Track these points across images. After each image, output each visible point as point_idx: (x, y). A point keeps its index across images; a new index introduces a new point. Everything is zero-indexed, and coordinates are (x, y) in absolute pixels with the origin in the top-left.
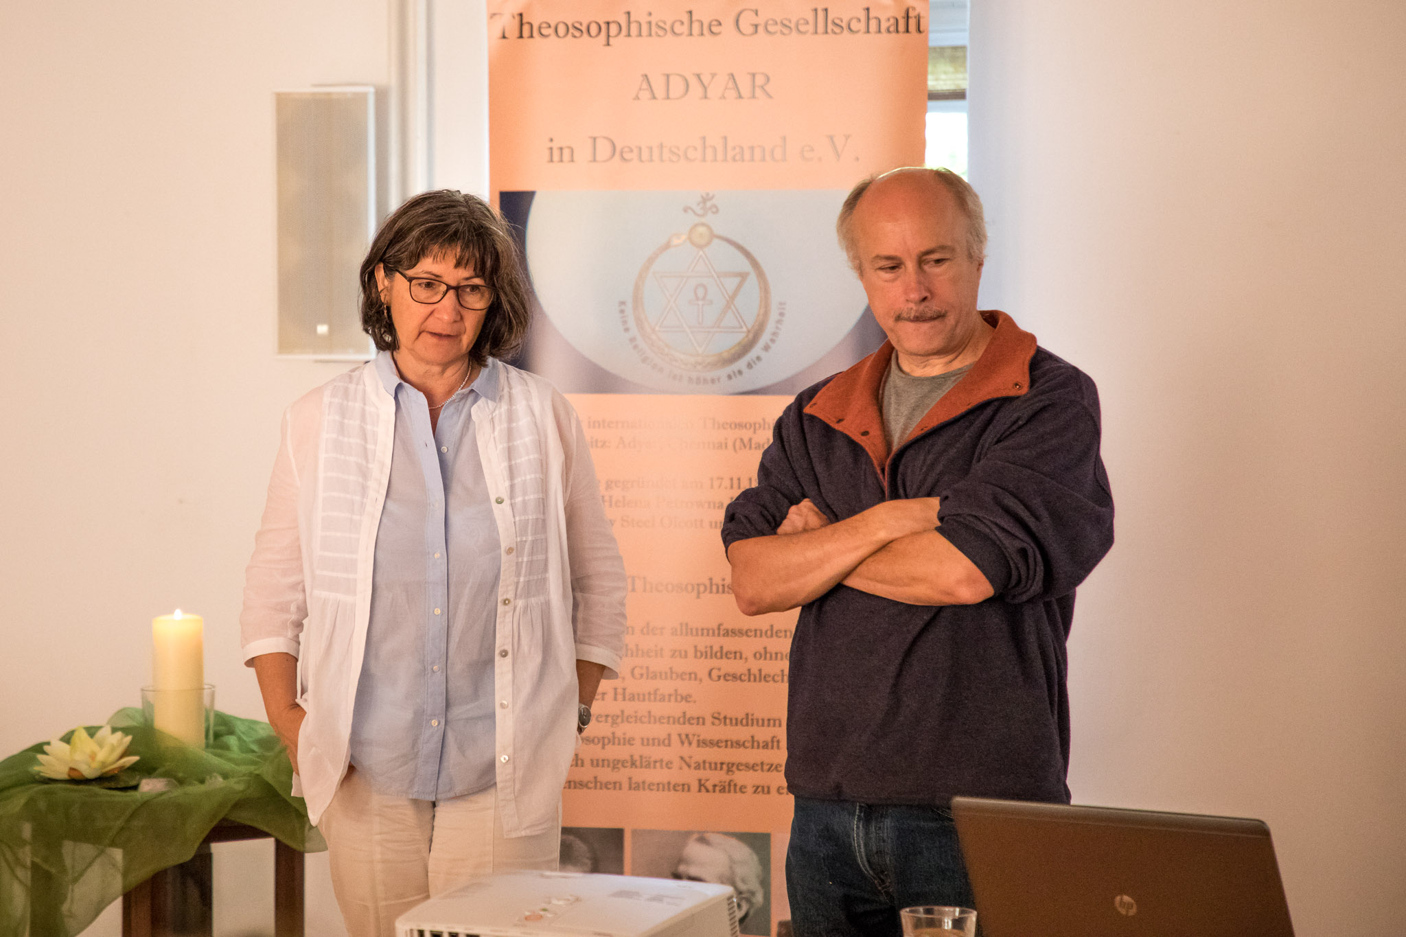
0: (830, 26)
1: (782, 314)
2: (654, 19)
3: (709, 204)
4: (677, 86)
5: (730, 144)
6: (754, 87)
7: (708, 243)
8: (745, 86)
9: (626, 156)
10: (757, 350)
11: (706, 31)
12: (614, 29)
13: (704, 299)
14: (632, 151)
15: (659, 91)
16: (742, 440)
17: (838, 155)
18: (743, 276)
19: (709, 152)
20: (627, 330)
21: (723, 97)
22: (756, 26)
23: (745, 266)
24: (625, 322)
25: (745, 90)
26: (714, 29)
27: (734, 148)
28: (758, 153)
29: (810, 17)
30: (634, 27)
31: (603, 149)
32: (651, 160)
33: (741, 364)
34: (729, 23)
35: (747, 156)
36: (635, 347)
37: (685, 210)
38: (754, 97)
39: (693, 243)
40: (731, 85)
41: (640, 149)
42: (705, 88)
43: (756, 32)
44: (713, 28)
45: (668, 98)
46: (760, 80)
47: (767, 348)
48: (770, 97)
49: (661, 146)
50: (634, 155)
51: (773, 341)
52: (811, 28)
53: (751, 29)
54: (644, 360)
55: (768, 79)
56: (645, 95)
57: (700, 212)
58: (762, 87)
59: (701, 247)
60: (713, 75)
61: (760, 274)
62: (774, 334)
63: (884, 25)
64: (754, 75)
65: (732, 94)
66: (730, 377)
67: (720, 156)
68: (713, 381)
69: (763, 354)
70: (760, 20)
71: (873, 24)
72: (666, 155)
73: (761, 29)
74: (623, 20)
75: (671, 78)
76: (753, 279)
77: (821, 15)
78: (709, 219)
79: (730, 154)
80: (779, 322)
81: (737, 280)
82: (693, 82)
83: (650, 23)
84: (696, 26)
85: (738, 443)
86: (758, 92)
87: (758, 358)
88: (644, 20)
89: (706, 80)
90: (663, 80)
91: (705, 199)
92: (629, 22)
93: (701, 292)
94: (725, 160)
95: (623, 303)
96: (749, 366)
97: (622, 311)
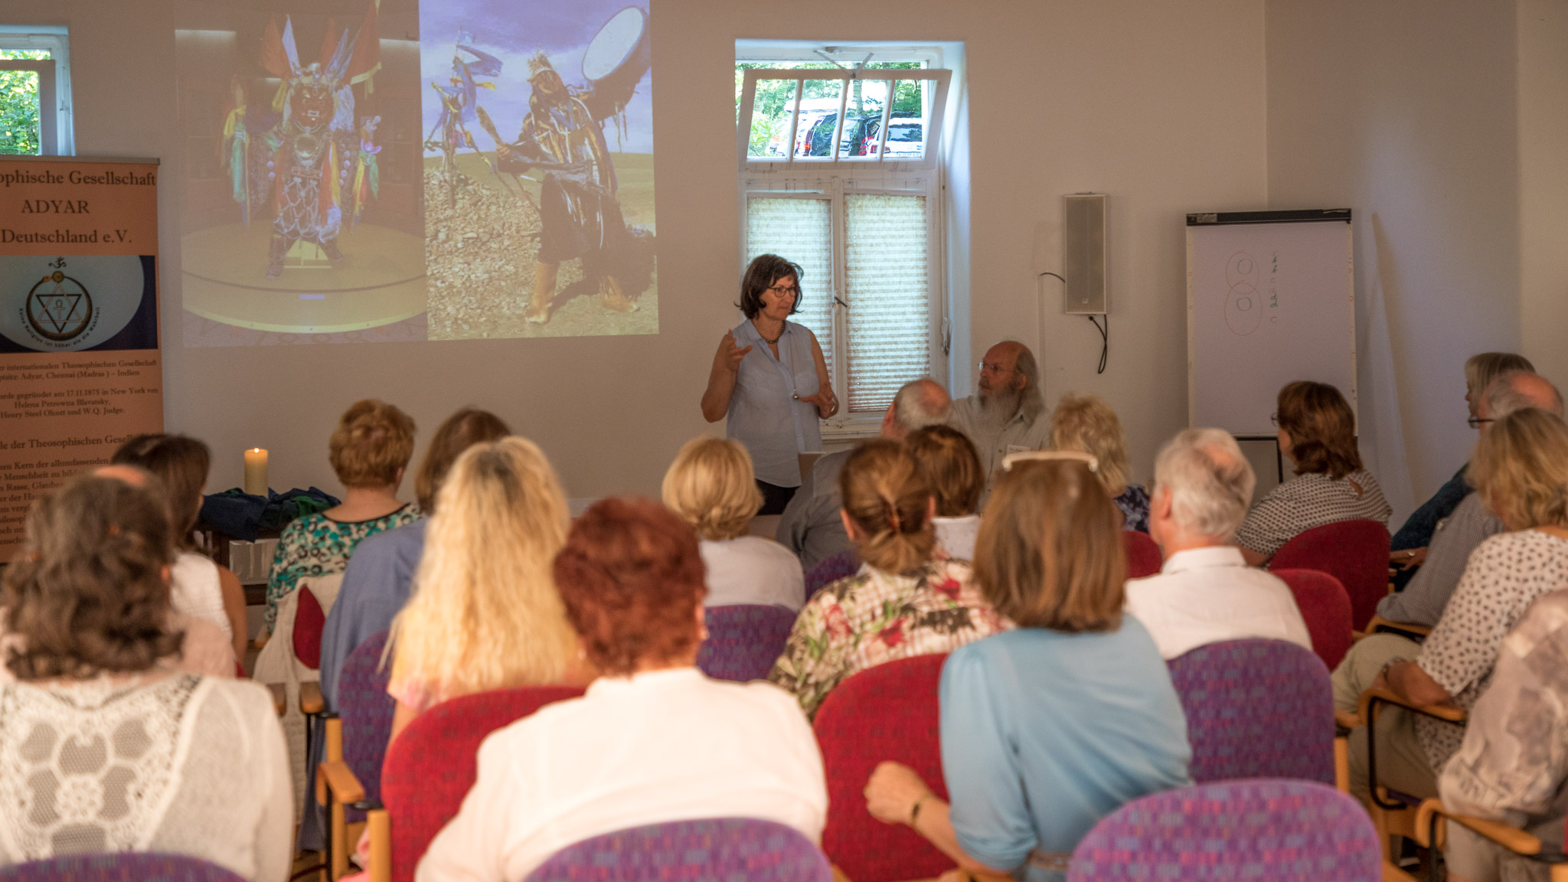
0: (115, 181)
1: (98, 313)
2: (30, 174)
3: (61, 262)
4: (43, 207)
5: (70, 235)
6: (80, 207)
7: (62, 280)
8: (76, 207)
9: (20, 239)
10: (87, 330)
11: (56, 181)
12: (10, 178)
13: (61, 307)
14: (22, 237)
15: (35, 209)
16: (81, 372)
17: (122, 239)
18: (79, 296)
19: (60, 237)
20: (24, 322)
21: (66, 212)
22: (80, 179)
23: (80, 291)
24: (23, 319)
25: (76, 208)
26: (60, 180)
27: (72, 236)
28: (83, 238)
29: (105, 176)
30: (20, 178)
31: (8, 236)
32: (32, 241)
33: (80, 337)
34: (66, 179)
35: (78, 240)
36: (28, 330)
37: (50, 265)
38: (80, 212)
39: (55, 281)
40: (69, 206)
41: (26, 236)
42: (57, 208)
43: (80, 182)
44: (58, 180)
45: (38, 211)
46: (83, 204)
47: (91, 329)
48: (88, 212)
49: (36, 235)
50: (23, 239)
51: (94, 326)
52: (105, 181)
53: (76, 181)
54: (33, 336)
55: (86, 204)
56: (27, 210)
57: (57, 266)
58: (84, 208)
59: (59, 282)
60: (61, 201)
61: (88, 296)
62: (95, 322)
63: (139, 181)
64: (80, 202)
65: (70, 210)
66: (75, 343)
67: (66, 239)
68: (67, 345)
69: (90, 332)
70: (82, 176)
71: (134, 180)
72: (39, 238)
73: (82, 181)
74: (15, 174)
75: (40, 203)
76: (83, 297)
77: (110, 175)
78: (62, 269)
79: (70, 239)
80: (96, 317)
81: (76, 297)
82: (50, 204)
83: (28, 176)
84: (51, 178)
85: (80, 374)
86: (82, 210)
87: (88, 334)
88: (25, 174)
89: (57, 203)
90: (35, 203)
91: (60, 260)
92: (18, 176)
93: (59, 303)
94: (68, 241)
95: (21, 310)
96: (84, 338)
97: (21, 314)
